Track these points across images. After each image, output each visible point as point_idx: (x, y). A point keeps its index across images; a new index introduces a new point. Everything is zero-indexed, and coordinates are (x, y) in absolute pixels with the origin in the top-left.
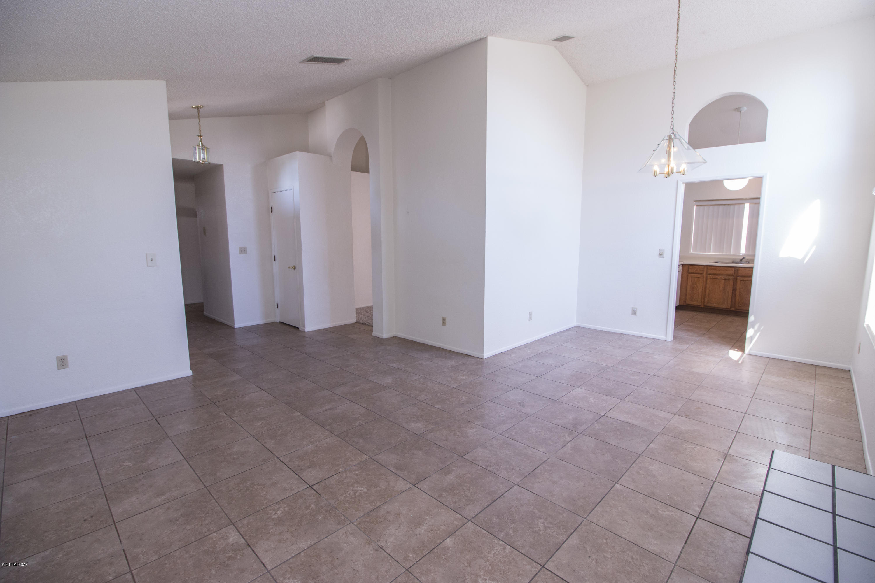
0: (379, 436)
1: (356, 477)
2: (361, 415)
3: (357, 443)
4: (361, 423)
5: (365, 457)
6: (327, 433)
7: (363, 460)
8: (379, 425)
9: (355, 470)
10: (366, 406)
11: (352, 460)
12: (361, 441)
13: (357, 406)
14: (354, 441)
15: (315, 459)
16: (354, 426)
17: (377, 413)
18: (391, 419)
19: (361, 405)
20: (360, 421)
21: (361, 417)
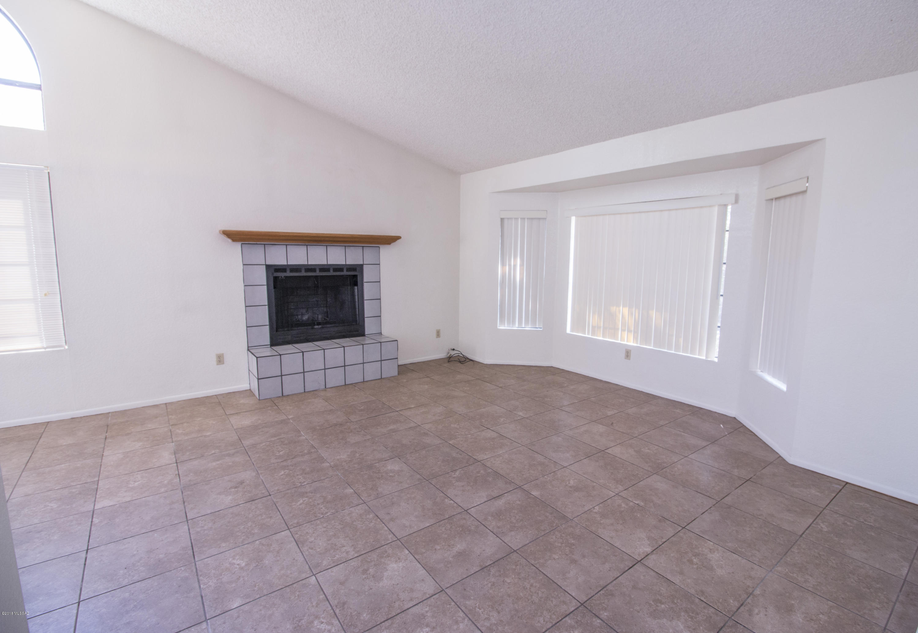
0: (436, 458)
1: (458, 431)
2: (454, 485)
3: (457, 453)
4: (453, 474)
5: (451, 442)
6: (488, 464)
7: (453, 441)
8: (434, 470)
9: (459, 435)
10: (446, 500)
11: (462, 441)
12: (454, 455)
13: (458, 500)
14: (461, 455)
15: (492, 443)
16: (461, 470)
17: (432, 486)
18: (418, 476)
19: (453, 502)
20: (454, 476)
21: (454, 482)
